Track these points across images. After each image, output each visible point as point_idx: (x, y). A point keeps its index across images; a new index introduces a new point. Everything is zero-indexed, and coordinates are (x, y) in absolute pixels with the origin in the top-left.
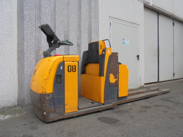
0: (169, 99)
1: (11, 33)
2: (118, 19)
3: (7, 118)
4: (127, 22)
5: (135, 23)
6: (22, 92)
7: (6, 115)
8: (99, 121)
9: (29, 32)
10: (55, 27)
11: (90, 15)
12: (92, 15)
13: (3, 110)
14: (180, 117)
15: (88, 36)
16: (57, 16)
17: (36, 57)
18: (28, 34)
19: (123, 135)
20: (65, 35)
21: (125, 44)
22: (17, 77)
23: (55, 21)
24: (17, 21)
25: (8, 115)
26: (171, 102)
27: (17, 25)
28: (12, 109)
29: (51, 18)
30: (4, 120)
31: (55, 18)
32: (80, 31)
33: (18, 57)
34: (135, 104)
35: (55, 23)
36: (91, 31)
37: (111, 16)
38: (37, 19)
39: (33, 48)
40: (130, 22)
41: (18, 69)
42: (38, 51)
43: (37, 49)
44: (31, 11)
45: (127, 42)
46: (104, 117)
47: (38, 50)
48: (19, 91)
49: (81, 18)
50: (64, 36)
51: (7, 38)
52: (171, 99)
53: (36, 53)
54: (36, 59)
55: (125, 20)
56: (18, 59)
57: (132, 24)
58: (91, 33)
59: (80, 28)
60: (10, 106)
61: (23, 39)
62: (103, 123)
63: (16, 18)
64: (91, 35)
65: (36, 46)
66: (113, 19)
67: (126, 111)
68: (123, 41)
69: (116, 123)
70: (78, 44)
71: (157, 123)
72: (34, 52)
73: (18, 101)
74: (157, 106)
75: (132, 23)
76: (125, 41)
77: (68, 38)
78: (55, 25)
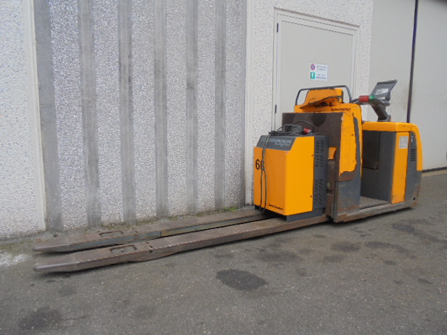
0: (414, 225)
1: (22, 63)
2: (298, 13)
3: (17, 261)
4: (324, 21)
5: (347, 22)
6: (55, 200)
7: (18, 253)
8: (219, 281)
9: (65, 56)
10: (130, 44)
11: (223, 6)
12: (228, 6)
13: (12, 242)
14: (420, 280)
15: (216, 62)
16: (134, 15)
17: (84, 118)
18: (63, 62)
19: (262, 323)
20: (155, 60)
21: (316, 79)
22: (42, 165)
23: (130, 27)
24: (36, 32)
25: (21, 253)
26: (415, 234)
27: (35, 42)
28: (32, 239)
29: (119, 19)
30: (9, 267)
31: (129, 19)
32: (195, 50)
33: (42, 120)
34: (323, 237)
35: (130, 34)
36: (223, 48)
37: (281, 7)
38: (83, 24)
39: (76, 98)
40: (332, 21)
41: (43, 149)
42: (90, 105)
43: (86, 98)
44: (67, 5)
45: (322, 73)
46: (234, 270)
47: (89, 102)
48: (47, 198)
49: (197, 17)
50: (153, 63)
51: (12, 74)
52: (419, 227)
53: (83, 108)
54: (84, 124)
55: (318, 15)
56: (41, 124)
57: (339, 24)
58: (223, 53)
59: (195, 41)
60: (29, 233)
61: (51, 75)
62: (226, 287)
63: (31, 23)
64: (223, 58)
65: (82, 91)
66: (287, 14)
67: (293, 257)
68: (311, 71)
69: (256, 288)
70: (188, 84)
71: (355, 295)
72: (79, 106)
73: (47, 220)
74: (376, 245)
75: (338, 22)
76: (315, 71)
77: (163, 68)
78: (130, 37)
